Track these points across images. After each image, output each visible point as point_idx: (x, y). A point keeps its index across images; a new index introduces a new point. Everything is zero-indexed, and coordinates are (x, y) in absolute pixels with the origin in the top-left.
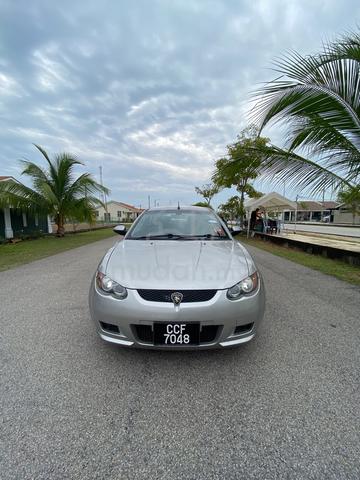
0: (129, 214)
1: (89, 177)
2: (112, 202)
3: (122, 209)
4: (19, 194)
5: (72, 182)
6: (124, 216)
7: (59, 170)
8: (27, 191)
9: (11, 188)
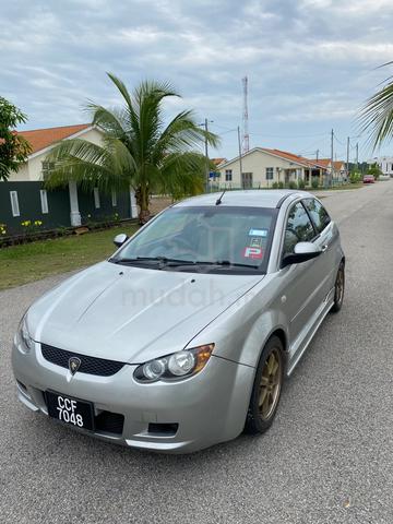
0: (288, 172)
1: (189, 117)
2: (256, 150)
3: (276, 163)
4: (86, 158)
5: (161, 130)
6: (279, 178)
7: (141, 112)
8: (98, 151)
9: (77, 151)
